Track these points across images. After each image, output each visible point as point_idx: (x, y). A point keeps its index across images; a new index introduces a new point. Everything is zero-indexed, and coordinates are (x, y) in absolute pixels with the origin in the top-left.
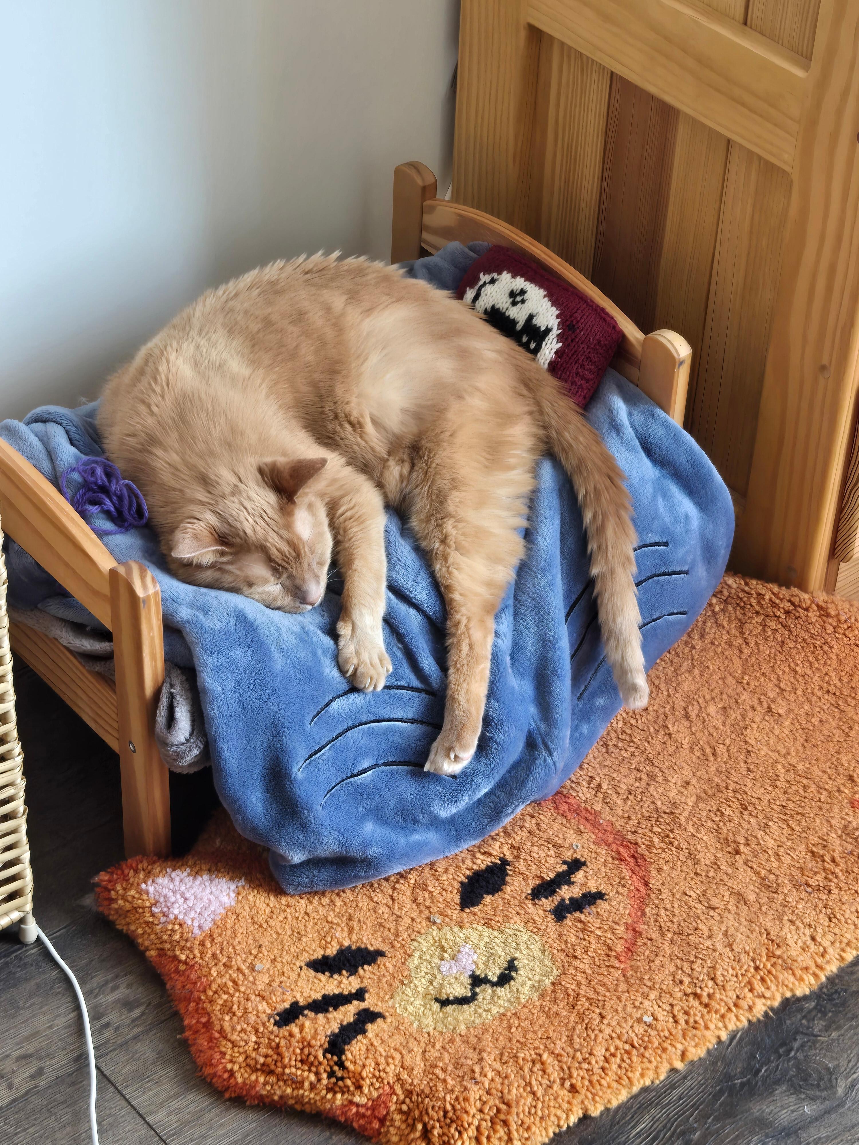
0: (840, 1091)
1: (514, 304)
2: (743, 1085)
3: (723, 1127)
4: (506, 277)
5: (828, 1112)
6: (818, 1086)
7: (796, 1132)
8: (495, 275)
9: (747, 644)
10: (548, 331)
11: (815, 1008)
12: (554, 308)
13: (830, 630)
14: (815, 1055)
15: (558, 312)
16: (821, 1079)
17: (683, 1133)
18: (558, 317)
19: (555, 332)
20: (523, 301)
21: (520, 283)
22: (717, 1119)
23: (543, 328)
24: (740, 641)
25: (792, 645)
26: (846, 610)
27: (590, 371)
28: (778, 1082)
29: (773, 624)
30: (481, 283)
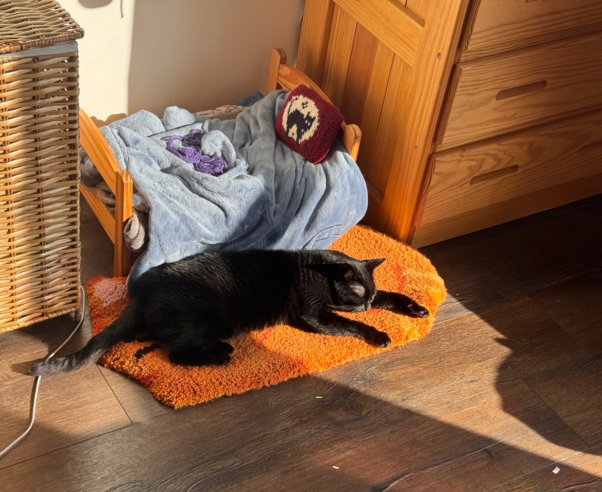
0: (363, 413)
1: (303, 108)
2: (327, 405)
3: (316, 418)
4: (301, 97)
5: (357, 420)
6: (356, 410)
7: (342, 424)
8: (297, 96)
9: (347, 247)
10: (314, 118)
11: (363, 384)
12: (317, 109)
13: (377, 248)
14: (358, 400)
15: (318, 111)
16: (357, 408)
17: (300, 417)
18: (318, 112)
19: (317, 119)
20: (306, 107)
21: (306, 99)
22: (314, 415)
23: (313, 117)
24: (345, 246)
25: (363, 251)
26: (385, 243)
27: (330, 134)
28: (341, 406)
29: (359, 242)
30: (292, 100)
